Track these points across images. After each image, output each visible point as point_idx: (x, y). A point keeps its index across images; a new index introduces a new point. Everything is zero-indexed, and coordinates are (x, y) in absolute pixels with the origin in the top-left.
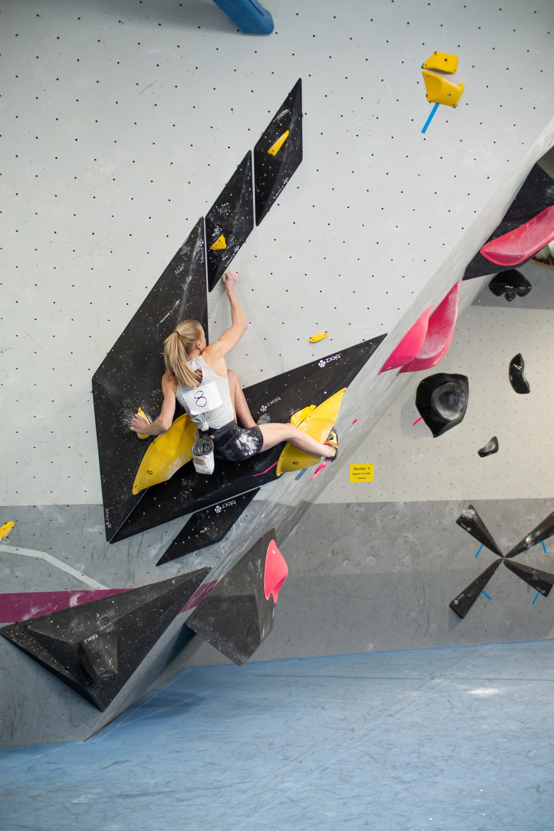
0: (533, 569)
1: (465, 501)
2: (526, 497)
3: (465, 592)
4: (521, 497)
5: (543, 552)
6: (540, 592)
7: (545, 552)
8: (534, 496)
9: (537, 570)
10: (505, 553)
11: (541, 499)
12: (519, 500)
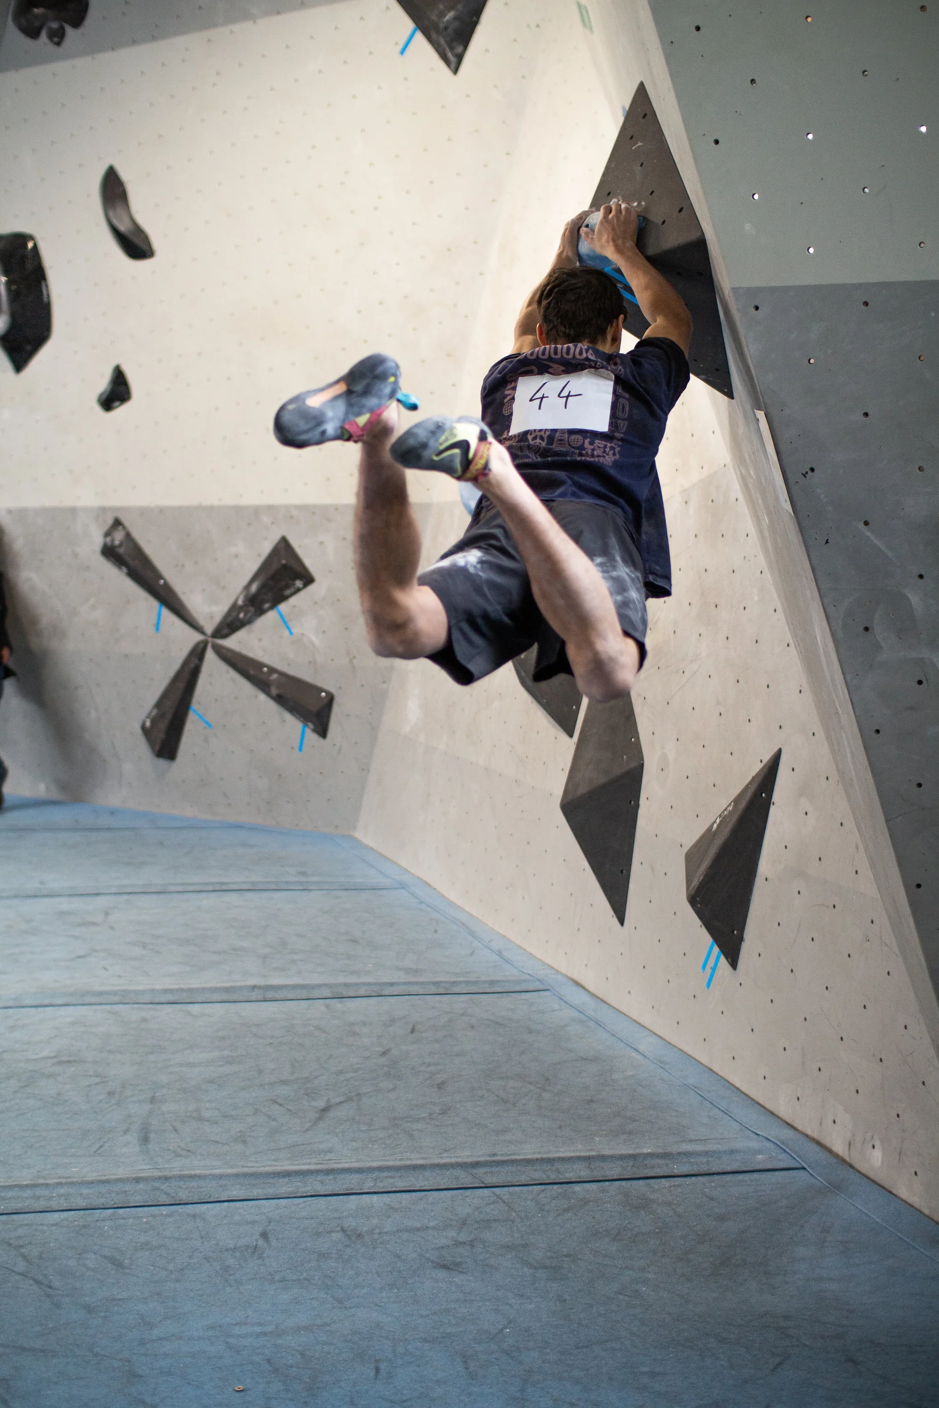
0: (272, 670)
1: (104, 510)
2: (216, 503)
3: (159, 704)
4: (207, 502)
5: (287, 633)
6: (307, 726)
7: (291, 633)
8: (230, 500)
9: (282, 674)
10: (209, 629)
11: (246, 508)
12: (200, 508)
